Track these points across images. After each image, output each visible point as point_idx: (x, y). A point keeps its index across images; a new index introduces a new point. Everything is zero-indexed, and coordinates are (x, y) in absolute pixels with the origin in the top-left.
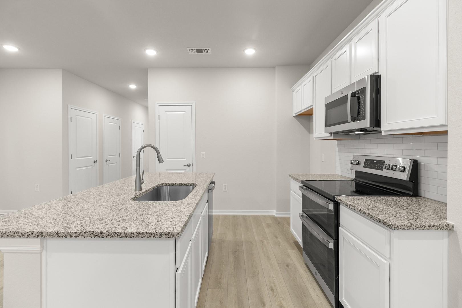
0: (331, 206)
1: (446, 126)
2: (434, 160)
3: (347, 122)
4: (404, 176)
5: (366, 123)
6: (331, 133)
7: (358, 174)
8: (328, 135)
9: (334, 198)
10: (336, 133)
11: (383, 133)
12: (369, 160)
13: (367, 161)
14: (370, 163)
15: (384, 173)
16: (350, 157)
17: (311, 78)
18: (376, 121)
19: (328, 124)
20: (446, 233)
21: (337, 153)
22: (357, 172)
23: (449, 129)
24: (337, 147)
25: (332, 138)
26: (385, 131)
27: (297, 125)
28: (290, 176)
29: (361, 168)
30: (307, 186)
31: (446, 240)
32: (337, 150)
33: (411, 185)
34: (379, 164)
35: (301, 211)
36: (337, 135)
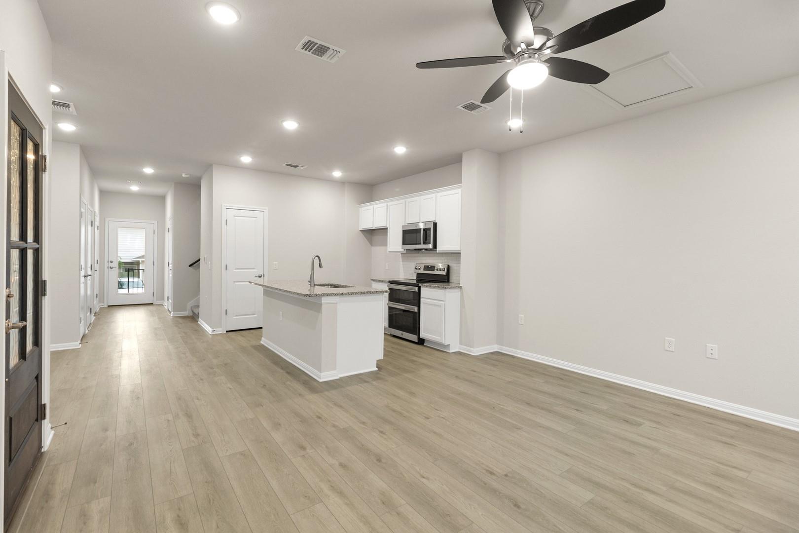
0: (416, 289)
2: (455, 265)
4: (444, 273)
8: (403, 250)
13: (425, 266)
14: (427, 268)
15: (436, 272)
17: (385, 204)
18: (435, 246)
20: (460, 289)
21: (401, 263)
22: (418, 274)
23: (461, 252)
25: (405, 252)
27: (362, 238)
29: (422, 271)
31: (460, 293)
32: (401, 260)
33: (446, 278)
34: (432, 268)
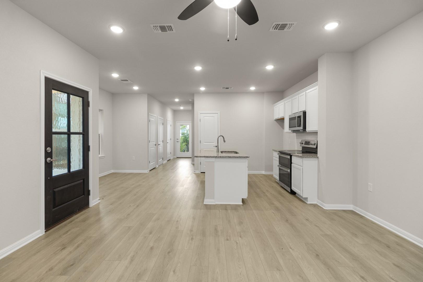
1: (317, 131)
3: (296, 127)
5: (301, 128)
6: (292, 131)
7: (303, 147)
9: (290, 154)
10: (293, 131)
11: (307, 132)
12: (306, 142)
16: (300, 141)
19: (290, 127)
24: (296, 136)
26: (308, 131)
28: (273, 150)
30: (281, 153)
35: (278, 164)
36: (294, 131)
